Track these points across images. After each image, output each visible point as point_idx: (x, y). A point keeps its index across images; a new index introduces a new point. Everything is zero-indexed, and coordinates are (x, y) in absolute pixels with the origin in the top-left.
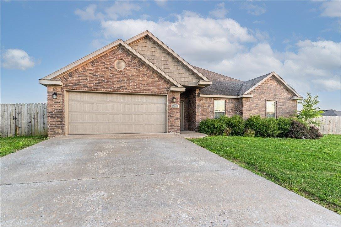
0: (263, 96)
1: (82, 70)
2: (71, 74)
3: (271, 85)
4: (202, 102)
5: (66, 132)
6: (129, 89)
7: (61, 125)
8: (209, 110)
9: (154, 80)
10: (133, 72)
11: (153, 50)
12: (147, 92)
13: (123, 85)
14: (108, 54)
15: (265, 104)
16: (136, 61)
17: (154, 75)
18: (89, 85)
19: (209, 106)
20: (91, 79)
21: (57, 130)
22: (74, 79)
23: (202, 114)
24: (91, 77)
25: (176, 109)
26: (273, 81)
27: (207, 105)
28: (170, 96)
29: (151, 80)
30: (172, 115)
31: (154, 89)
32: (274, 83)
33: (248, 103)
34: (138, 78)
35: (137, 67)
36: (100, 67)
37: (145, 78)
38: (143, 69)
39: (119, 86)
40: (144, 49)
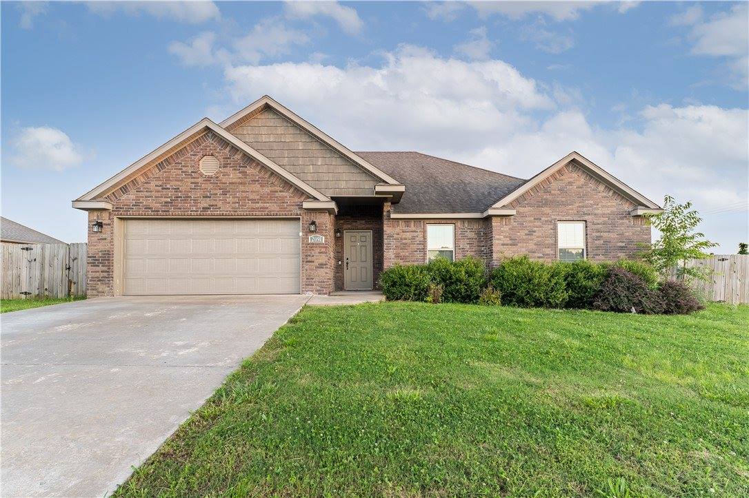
0: (546, 210)
1: (143, 180)
2: (124, 190)
3: (570, 183)
4: (398, 230)
5: (117, 291)
6: (225, 209)
7: (107, 278)
8: (415, 247)
9: (273, 189)
10: (233, 176)
11: (280, 131)
12: (258, 214)
13: (214, 203)
14: (188, 148)
15: (555, 229)
16: (238, 156)
17: (273, 179)
18: (155, 205)
19: (413, 238)
20: (157, 194)
21: (101, 287)
22: (129, 198)
23: (397, 256)
24: (158, 192)
25: (318, 245)
26: (574, 175)
27: (409, 235)
28: (306, 218)
29: (267, 190)
30: (309, 259)
31: (273, 208)
32: (578, 179)
33: (506, 228)
34: (241, 188)
35: (240, 167)
36: (174, 172)
37: (257, 187)
38: (250, 170)
39: (206, 205)
40: (264, 131)
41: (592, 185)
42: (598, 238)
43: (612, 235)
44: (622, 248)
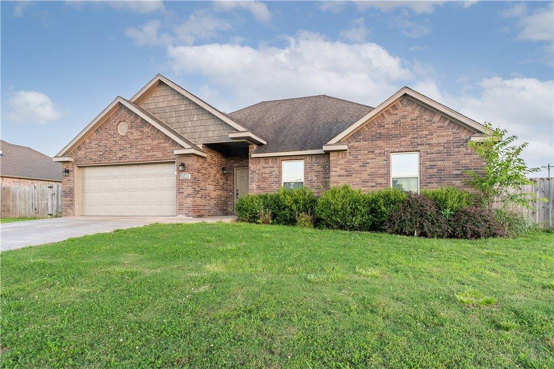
0: (380, 143)
1: (88, 141)
2: (79, 148)
3: (404, 117)
4: (259, 166)
5: (77, 213)
6: (131, 158)
7: (71, 205)
9: (159, 141)
10: (136, 134)
12: (150, 160)
13: (125, 154)
14: (111, 118)
15: (388, 160)
16: (138, 121)
17: (159, 135)
18: (94, 157)
19: (271, 173)
20: (96, 150)
21: (69, 211)
22: (81, 153)
23: (259, 188)
24: (96, 148)
25: (186, 180)
26: (409, 108)
27: (267, 170)
28: (178, 162)
29: (155, 142)
30: (181, 191)
31: (159, 155)
32: (412, 113)
33: (342, 162)
34: (140, 142)
35: (140, 127)
36: (104, 134)
37: (149, 141)
38: (146, 130)
39: (121, 156)
41: (427, 116)
42: (432, 167)
43: (446, 163)
44: (457, 176)
